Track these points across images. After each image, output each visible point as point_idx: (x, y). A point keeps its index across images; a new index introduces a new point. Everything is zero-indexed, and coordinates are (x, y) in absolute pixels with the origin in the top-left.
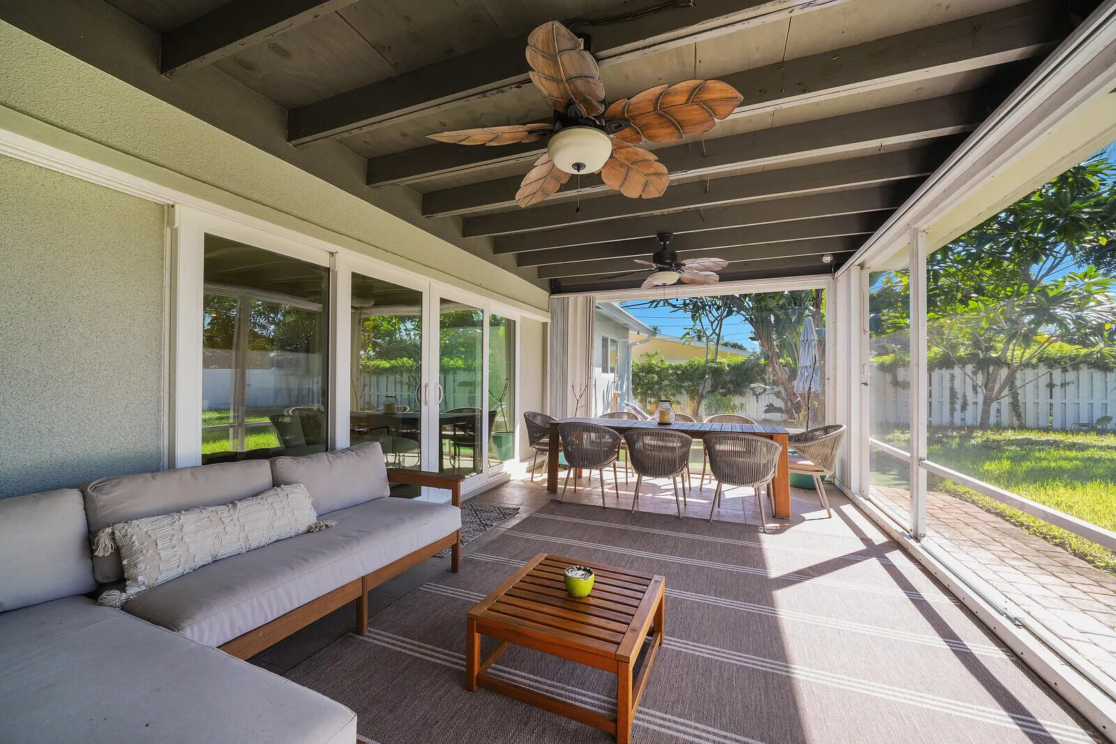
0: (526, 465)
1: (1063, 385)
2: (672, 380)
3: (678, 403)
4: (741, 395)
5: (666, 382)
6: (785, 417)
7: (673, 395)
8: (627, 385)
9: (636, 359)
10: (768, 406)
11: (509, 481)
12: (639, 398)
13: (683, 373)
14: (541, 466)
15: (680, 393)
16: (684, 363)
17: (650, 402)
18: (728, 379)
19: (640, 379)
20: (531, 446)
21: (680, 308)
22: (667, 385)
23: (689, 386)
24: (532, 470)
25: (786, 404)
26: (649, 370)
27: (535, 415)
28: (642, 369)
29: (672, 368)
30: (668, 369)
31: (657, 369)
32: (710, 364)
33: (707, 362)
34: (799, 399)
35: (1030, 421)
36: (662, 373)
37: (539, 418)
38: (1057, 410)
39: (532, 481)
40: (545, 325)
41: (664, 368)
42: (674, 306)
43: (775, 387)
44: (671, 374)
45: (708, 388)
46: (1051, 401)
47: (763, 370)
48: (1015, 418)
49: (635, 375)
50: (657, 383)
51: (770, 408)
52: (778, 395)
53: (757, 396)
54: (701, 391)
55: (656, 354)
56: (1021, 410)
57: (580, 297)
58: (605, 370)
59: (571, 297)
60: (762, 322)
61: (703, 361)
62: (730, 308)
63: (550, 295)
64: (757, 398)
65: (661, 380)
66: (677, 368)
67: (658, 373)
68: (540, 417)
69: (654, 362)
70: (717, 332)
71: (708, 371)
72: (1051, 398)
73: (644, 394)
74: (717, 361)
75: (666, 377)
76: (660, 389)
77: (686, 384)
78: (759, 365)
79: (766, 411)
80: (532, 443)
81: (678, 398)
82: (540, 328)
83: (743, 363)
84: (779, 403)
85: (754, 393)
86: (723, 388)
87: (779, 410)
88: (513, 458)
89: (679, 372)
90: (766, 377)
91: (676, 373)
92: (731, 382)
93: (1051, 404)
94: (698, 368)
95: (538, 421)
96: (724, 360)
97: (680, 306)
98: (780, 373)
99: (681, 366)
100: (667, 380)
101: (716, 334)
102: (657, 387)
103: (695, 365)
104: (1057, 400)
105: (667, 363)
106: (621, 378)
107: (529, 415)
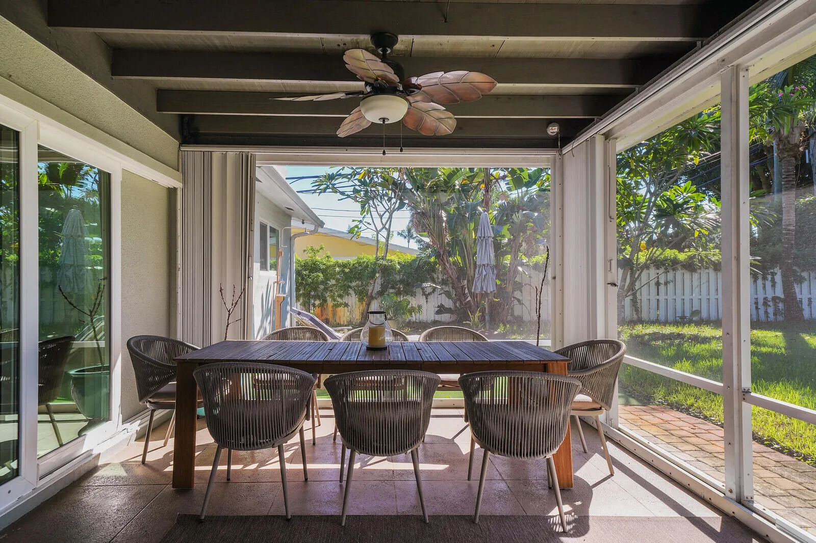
0: (135, 427)
1: (666, 283)
2: (339, 279)
3: (346, 305)
4: (412, 296)
5: (333, 282)
6: (454, 317)
7: (340, 296)
8: (290, 285)
9: (300, 255)
10: (438, 307)
11: (95, 469)
12: (301, 301)
13: (351, 271)
14: (164, 422)
15: (348, 294)
16: (352, 260)
17: (314, 305)
18: (398, 278)
19: (303, 279)
20: (141, 399)
21: (348, 196)
22: (334, 285)
23: (358, 286)
24: (144, 436)
25: (455, 303)
26: (313, 267)
27: (149, 341)
28: (305, 266)
29: (339, 266)
30: (334, 266)
31: (322, 267)
32: (381, 262)
33: (377, 259)
34: (469, 298)
35: (644, 315)
36: (327, 271)
37: (159, 346)
38: (662, 305)
39: (143, 462)
40: (172, 192)
41: (330, 266)
42: (342, 193)
43: (444, 286)
44: (339, 273)
45: (378, 288)
46: (657, 297)
47: (432, 269)
48: (634, 313)
49: (298, 273)
50: (322, 282)
51: (441, 310)
52: (448, 294)
53: (427, 296)
54: (370, 291)
55: (322, 248)
56: (639, 305)
57: (232, 152)
58: (264, 267)
59: (217, 152)
60: (434, 218)
61: (371, 258)
62: (401, 200)
63: (181, 145)
64: (427, 299)
65: (327, 279)
66: (344, 266)
67: (324, 271)
68: (162, 343)
69: (318, 258)
70: (387, 226)
71: (378, 269)
72: (658, 295)
73: (307, 296)
74: (387, 258)
75: (333, 276)
76: (326, 289)
77: (354, 284)
78: (429, 263)
79: (438, 313)
80: (143, 393)
81: (346, 299)
82: (164, 197)
83: (414, 261)
84: (448, 303)
85: (424, 294)
86: (393, 288)
87: (449, 311)
88: (108, 419)
89: (347, 270)
90: (435, 276)
91: (343, 271)
92: (401, 281)
93: (658, 300)
94: (367, 266)
95: (156, 353)
96: (393, 258)
97: (349, 193)
98: (450, 272)
99: (349, 263)
100: (334, 279)
101: (386, 229)
102: (322, 287)
103: (364, 262)
104: (662, 297)
105: (333, 260)
106: (283, 276)
107: (137, 343)
